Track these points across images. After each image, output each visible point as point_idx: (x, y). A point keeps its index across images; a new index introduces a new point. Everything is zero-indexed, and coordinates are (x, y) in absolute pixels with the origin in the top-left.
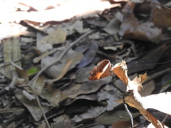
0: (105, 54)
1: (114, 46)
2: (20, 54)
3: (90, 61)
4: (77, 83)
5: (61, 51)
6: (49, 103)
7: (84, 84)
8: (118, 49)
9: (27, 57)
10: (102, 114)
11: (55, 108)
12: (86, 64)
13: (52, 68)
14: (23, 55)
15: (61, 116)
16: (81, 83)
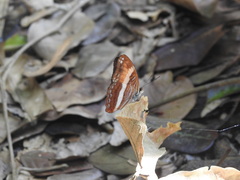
0: (129, 26)
1: (145, 11)
2: (7, 6)
3: (103, 36)
4: (74, 77)
5: (65, 12)
6: (24, 111)
7: (85, 82)
8: (150, 18)
9: (16, 13)
10: (102, 147)
11: (29, 124)
12: (98, 39)
13: (44, 41)
14: (11, 8)
15: (38, 138)
16: (81, 79)
